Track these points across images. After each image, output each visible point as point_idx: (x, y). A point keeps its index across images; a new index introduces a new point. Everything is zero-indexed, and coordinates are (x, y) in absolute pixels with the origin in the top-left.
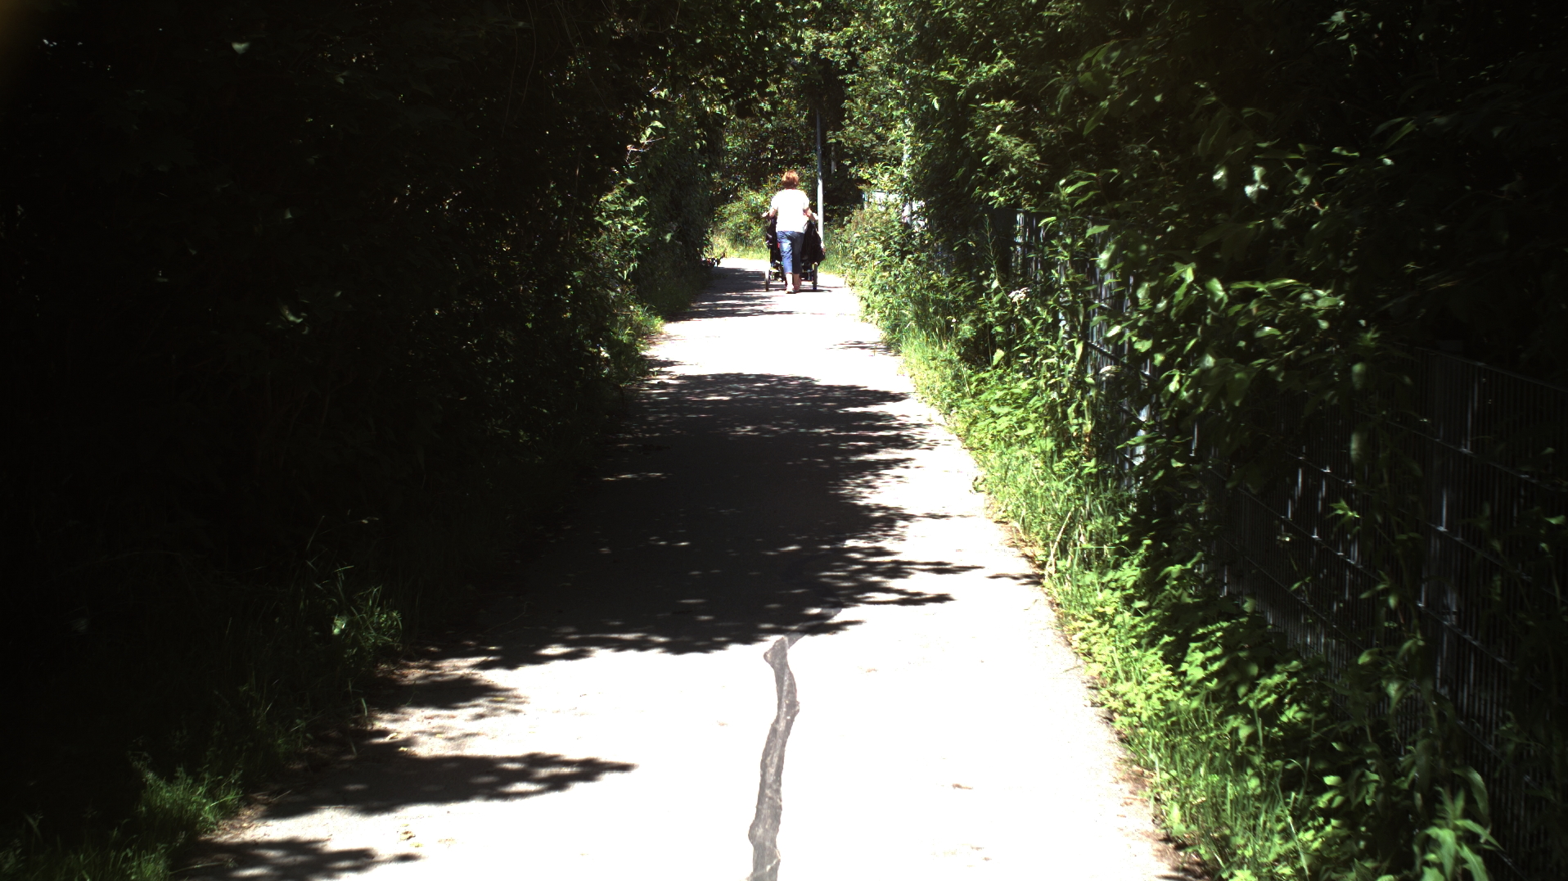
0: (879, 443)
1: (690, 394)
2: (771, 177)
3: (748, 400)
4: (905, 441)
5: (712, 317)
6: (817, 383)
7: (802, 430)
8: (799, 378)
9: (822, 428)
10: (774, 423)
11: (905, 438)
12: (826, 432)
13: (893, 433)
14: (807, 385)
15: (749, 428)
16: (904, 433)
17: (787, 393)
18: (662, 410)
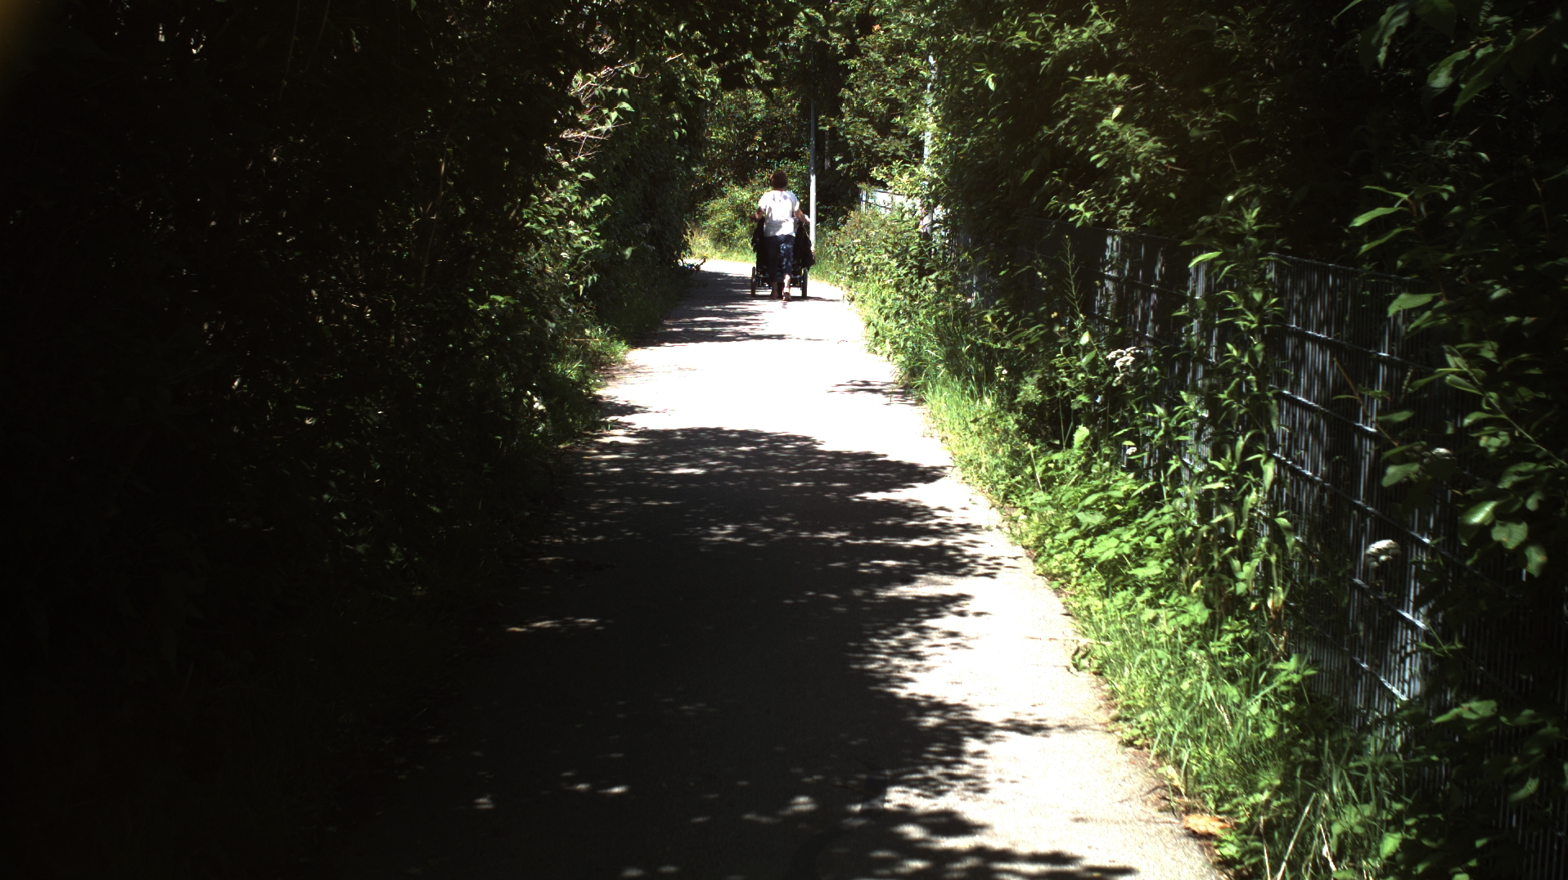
0: (915, 563)
1: (651, 463)
2: (758, 173)
3: (728, 475)
4: (951, 559)
5: (687, 342)
6: (820, 448)
7: (804, 534)
8: (796, 438)
9: (831, 531)
10: (764, 518)
11: (951, 553)
12: (839, 539)
13: (933, 541)
14: (806, 450)
15: (730, 528)
16: (948, 542)
17: (782, 464)
18: (611, 491)
